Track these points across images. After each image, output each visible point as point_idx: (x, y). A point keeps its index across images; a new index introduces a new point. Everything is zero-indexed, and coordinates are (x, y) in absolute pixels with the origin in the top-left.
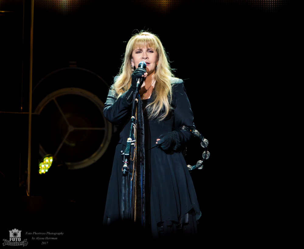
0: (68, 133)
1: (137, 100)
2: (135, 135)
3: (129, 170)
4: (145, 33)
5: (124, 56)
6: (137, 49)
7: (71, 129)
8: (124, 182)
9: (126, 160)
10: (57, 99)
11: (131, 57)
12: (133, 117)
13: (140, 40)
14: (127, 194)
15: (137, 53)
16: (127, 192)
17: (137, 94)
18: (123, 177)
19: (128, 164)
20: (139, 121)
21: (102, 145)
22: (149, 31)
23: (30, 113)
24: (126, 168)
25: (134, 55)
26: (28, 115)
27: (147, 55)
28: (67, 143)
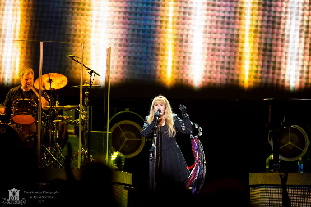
0: (125, 141)
1: (157, 126)
2: (156, 142)
3: (153, 158)
4: (161, 96)
5: (151, 106)
6: (156, 104)
7: (126, 139)
8: (150, 164)
9: (152, 154)
10: (120, 126)
11: (153, 107)
12: (155, 134)
13: (157, 100)
14: (152, 169)
15: (156, 106)
16: (152, 168)
17: (157, 124)
18: (150, 162)
19: (152, 155)
20: (158, 136)
21: (140, 147)
22: (163, 95)
23: (108, 132)
24: (152, 157)
25: (155, 106)
26: (107, 133)
27: (160, 107)
28: (124, 146)
